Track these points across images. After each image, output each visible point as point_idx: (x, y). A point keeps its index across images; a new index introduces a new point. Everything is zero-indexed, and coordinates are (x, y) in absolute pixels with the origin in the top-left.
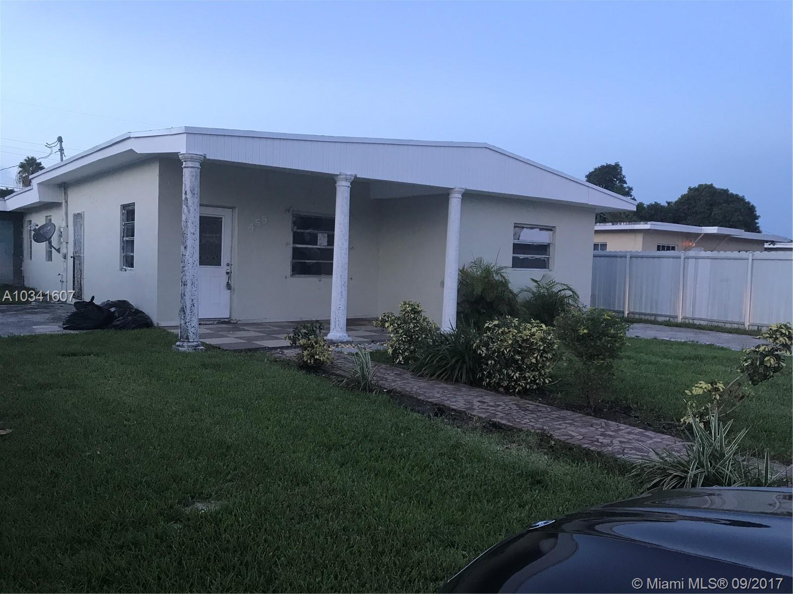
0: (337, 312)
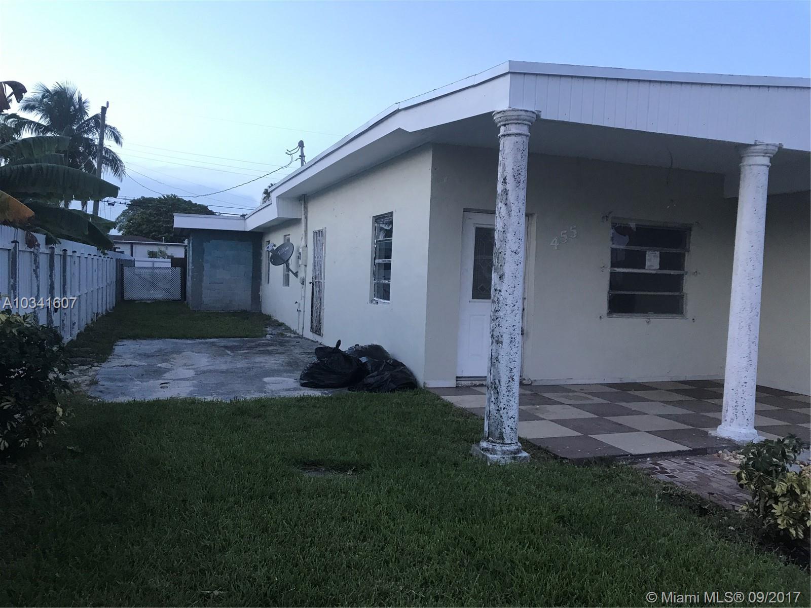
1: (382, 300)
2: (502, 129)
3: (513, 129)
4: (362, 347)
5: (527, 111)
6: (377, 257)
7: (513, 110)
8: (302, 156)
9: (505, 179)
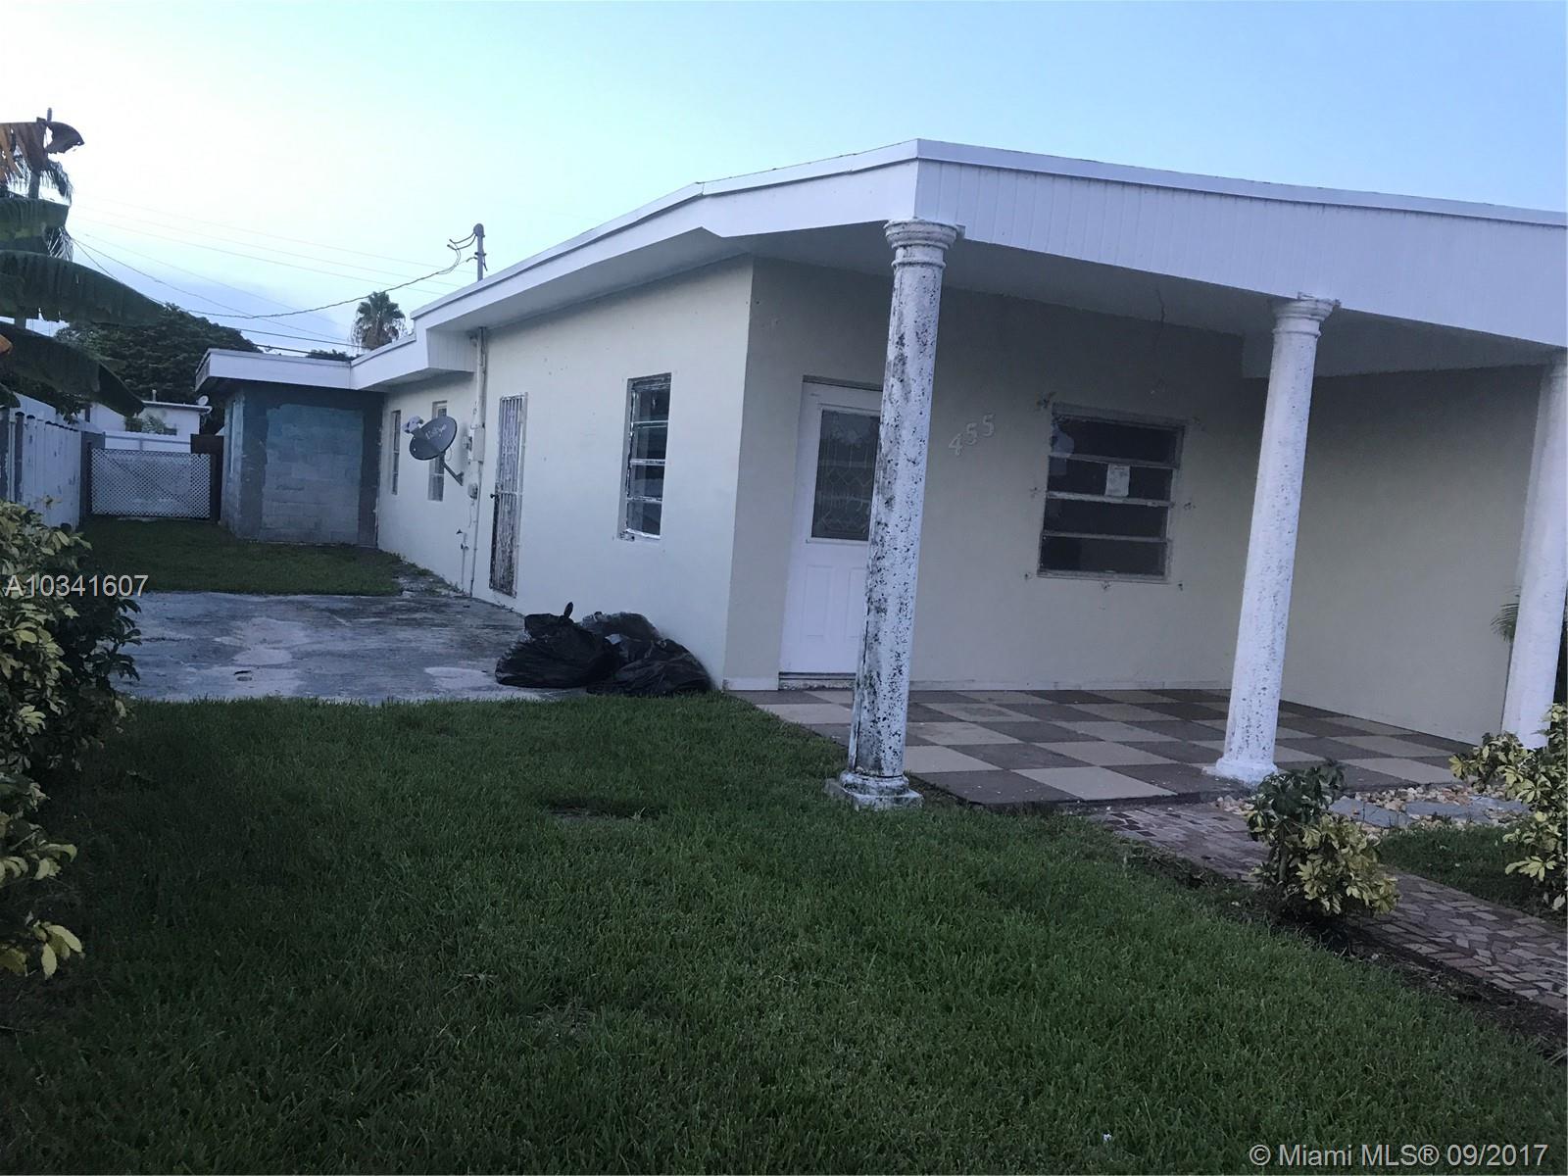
0: (1255, 701)
1: (643, 534)
2: (900, 252)
3: (918, 254)
4: (609, 617)
5: (942, 225)
6: (635, 454)
7: (922, 223)
8: (480, 255)
9: (901, 338)
